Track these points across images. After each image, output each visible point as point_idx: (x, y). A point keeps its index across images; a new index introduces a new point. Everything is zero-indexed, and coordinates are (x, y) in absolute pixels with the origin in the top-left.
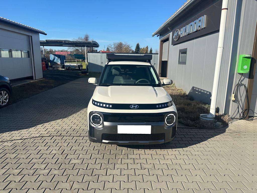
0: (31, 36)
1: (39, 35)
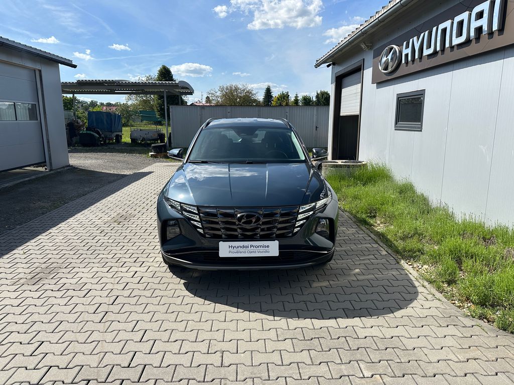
0: (39, 70)
1: (58, 67)
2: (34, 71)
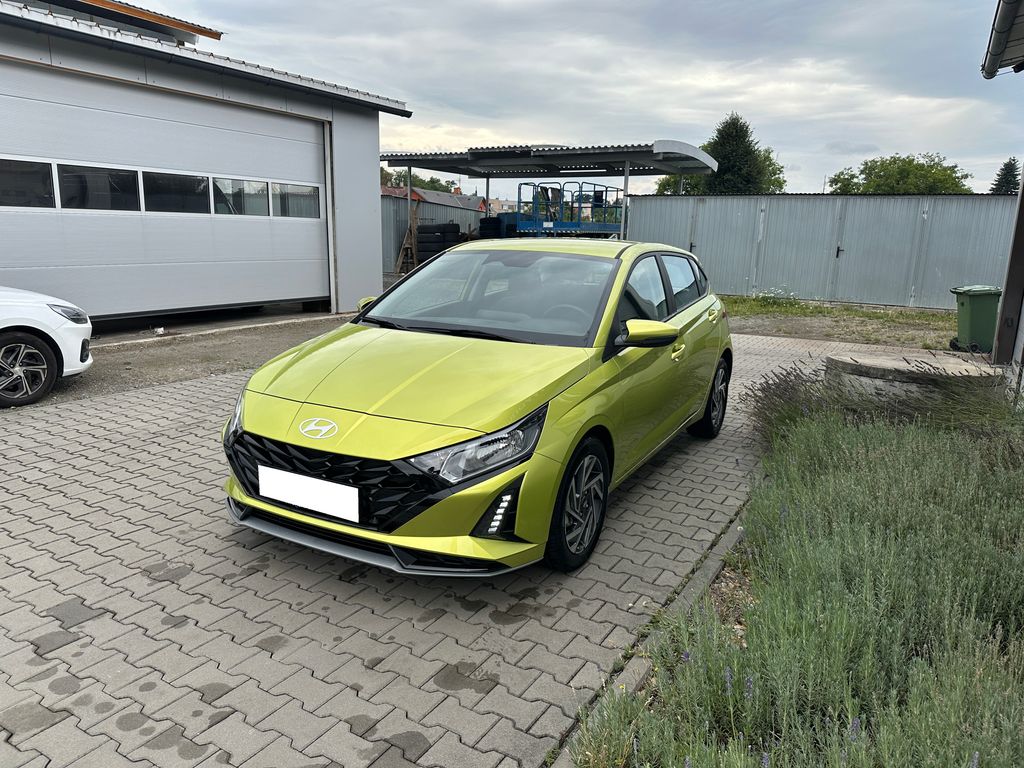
0: (327, 121)
1: (377, 117)
2: (321, 124)
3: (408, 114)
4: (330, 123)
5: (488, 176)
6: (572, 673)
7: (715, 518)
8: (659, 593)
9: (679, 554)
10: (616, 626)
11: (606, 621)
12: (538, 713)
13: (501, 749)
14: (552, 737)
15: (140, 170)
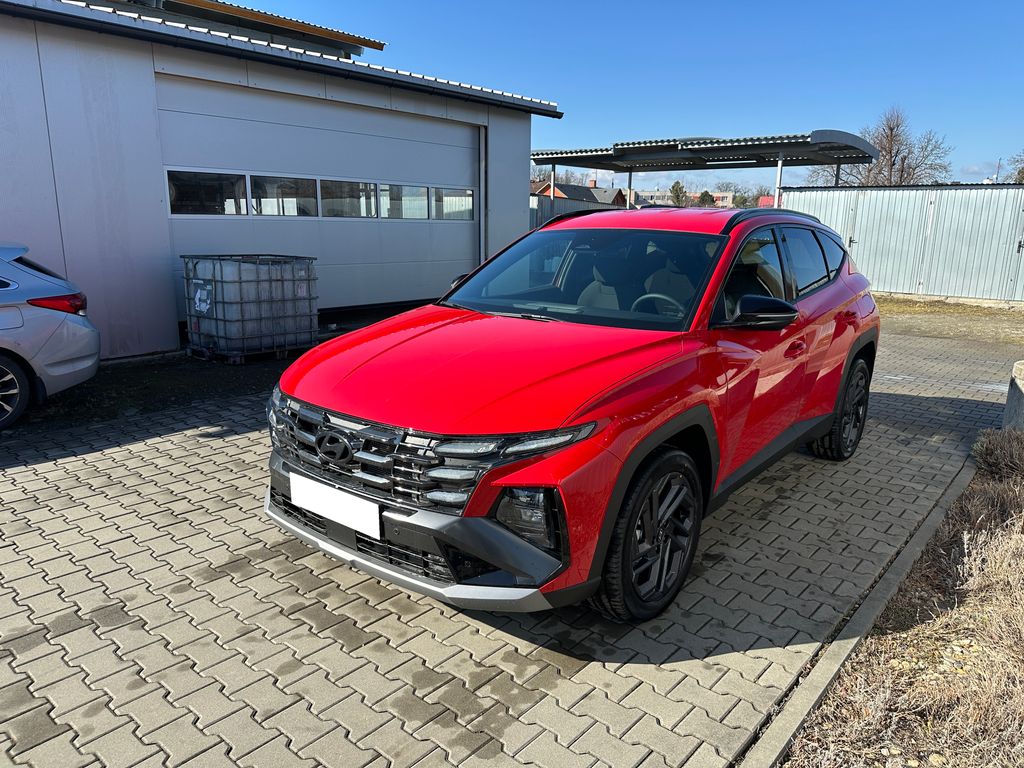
0: (483, 126)
1: (529, 120)
2: (478, 127)
3: (559, 115)
4: (486, 128)
5: (630, 170)
6: (759, 672)
7: (892, 531)
8: (839, 603)
9: (858, 565)
10: (799, 631)
11: (789, 627)
12: (729, 706)
13: (698, 735)
14: (746, 729)
15: (318, 179)
